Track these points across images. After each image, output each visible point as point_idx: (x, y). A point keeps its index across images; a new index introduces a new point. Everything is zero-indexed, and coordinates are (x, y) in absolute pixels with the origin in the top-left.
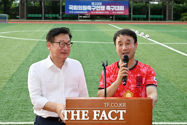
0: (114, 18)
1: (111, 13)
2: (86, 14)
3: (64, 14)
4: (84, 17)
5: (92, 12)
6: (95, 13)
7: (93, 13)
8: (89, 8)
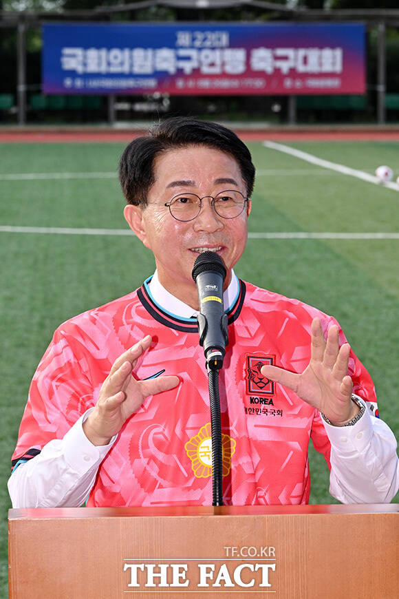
0: (292, 113)
1: (274, 83)
2: (152, 91)
3: (39, 92)
4: (138, 107)
5: (180, 84)
6: (196, 88)
7: (186, 88)
8: (165, 60)
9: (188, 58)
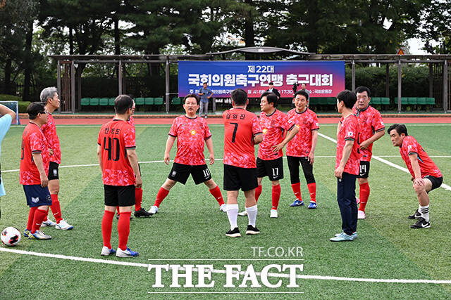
3: (176, 96)
5: (249, 91)
6: (258, 94)
7: (253, 95)
8: (242, 80)
9: (254, 79)
